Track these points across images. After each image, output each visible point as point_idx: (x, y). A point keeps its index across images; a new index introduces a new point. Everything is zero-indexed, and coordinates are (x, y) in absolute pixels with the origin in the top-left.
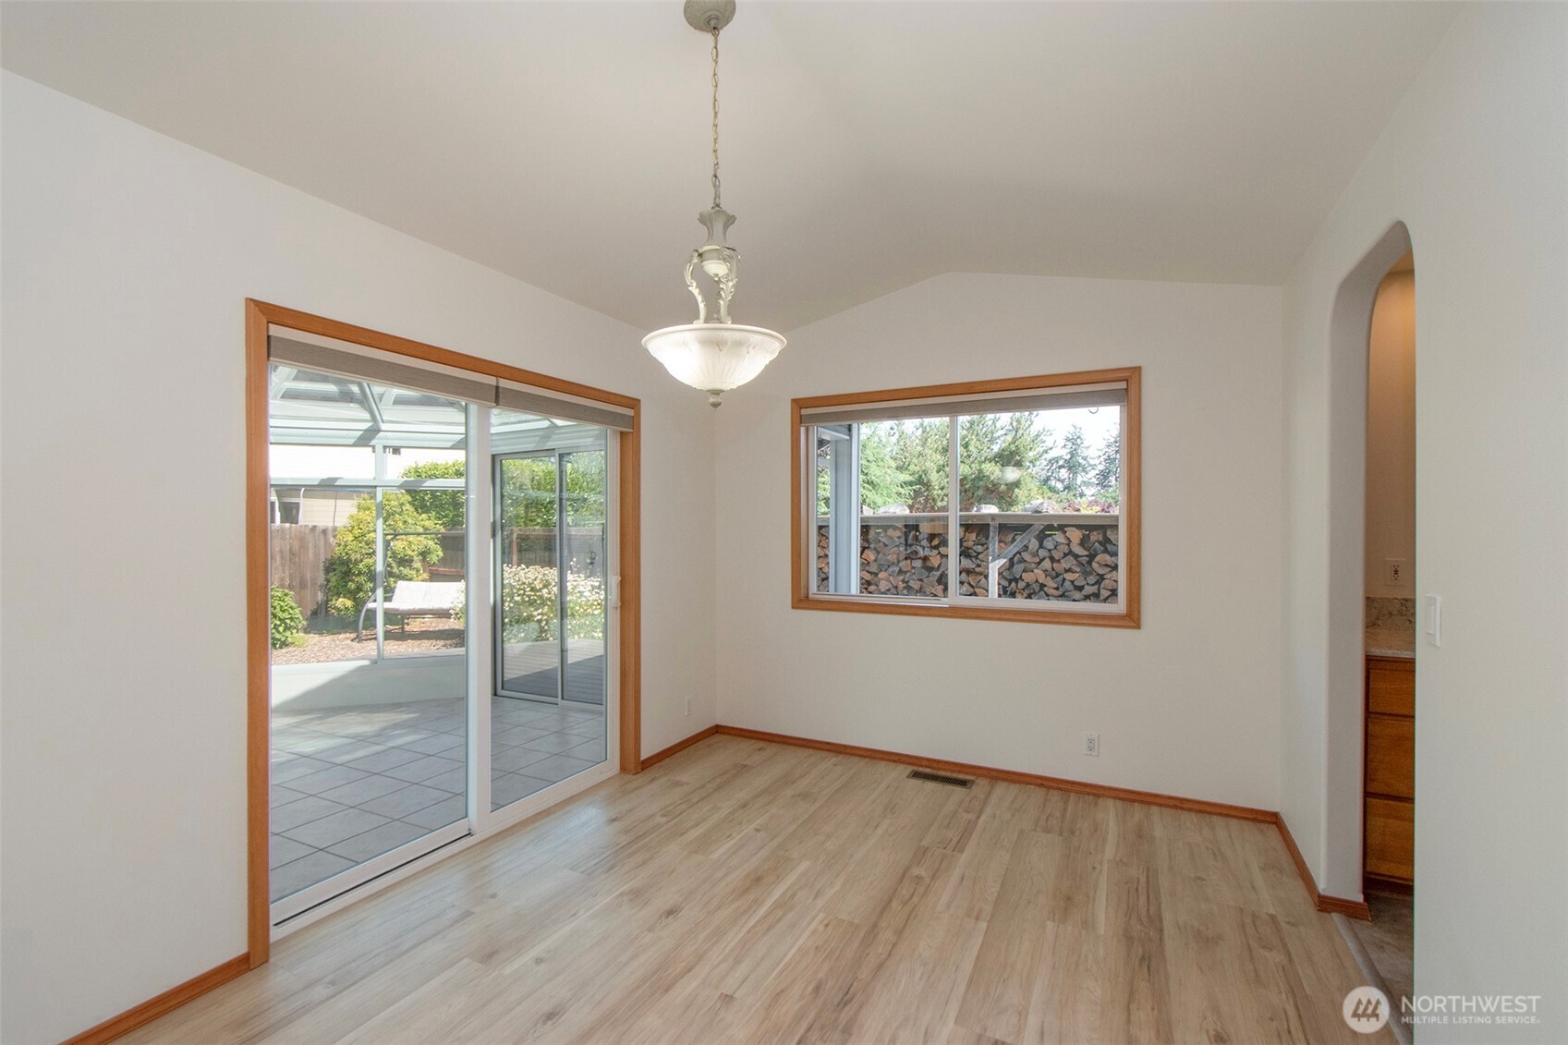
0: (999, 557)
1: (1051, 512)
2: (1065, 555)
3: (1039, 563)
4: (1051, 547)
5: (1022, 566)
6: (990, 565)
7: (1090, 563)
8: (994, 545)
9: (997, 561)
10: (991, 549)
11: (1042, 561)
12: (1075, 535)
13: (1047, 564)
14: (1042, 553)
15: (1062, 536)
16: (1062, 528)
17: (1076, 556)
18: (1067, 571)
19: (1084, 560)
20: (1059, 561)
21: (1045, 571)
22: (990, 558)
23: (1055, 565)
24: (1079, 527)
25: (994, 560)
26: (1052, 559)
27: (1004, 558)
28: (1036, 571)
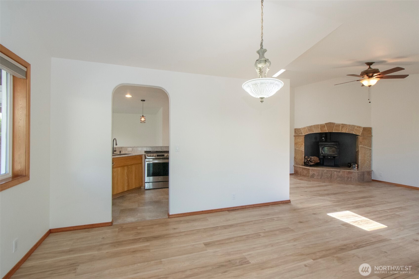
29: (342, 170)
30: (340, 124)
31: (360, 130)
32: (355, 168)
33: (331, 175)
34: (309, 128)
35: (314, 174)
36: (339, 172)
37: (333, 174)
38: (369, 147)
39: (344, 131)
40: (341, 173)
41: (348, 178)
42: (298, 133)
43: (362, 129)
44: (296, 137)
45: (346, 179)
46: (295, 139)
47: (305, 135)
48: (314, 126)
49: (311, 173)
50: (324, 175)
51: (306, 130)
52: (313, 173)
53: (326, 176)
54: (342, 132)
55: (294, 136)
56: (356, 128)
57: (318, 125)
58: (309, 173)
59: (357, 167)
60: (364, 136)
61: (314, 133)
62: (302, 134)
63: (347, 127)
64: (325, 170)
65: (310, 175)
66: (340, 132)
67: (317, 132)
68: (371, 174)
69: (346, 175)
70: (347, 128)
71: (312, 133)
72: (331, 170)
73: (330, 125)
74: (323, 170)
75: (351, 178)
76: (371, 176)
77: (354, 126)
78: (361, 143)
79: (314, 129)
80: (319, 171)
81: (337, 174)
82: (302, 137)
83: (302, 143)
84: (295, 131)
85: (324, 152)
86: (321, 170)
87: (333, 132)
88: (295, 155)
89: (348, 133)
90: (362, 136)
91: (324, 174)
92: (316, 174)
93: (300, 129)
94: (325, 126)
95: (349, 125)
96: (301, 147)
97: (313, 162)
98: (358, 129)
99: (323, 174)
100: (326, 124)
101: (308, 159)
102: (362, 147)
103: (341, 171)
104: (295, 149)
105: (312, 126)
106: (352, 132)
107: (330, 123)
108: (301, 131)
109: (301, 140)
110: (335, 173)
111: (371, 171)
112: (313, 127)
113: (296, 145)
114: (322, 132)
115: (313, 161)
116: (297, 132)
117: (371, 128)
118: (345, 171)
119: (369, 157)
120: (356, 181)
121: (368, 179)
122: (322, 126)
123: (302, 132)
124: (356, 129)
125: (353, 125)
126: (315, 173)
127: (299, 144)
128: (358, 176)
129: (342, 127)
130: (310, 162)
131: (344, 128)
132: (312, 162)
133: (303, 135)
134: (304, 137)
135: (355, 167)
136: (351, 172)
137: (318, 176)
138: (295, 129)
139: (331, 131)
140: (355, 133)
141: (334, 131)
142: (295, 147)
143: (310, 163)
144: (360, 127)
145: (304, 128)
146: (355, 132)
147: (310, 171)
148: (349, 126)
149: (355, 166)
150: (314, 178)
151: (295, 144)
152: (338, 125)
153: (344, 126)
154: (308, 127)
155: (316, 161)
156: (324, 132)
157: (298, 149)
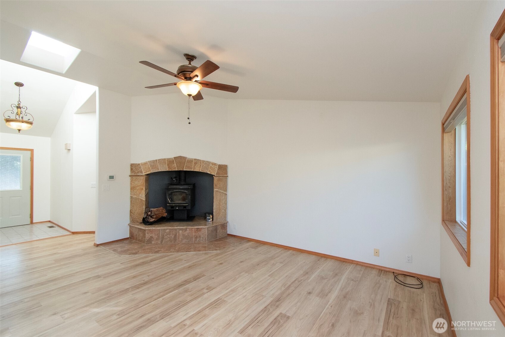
29: (189, 227)
30: (193, 159)
31: (215, 169)
32: (209, 221)
33: (175, 235)
34: (153, 164)
35: (151, 237)
36: (186, 230)
37: (177, 234)
38: (225, 191)
39: (197, 169)
40: (188, 231)
41: (196, 238)
42: (136, 172)
43: (218, 167)
44: (132, 178)
45: (194, 240)
46: (131, 181)
47: (147, 175)
48: (159, 160)
49: (148, 236)
50: (166, 237)
51: (148, 166)
52: (151, 235)
53: (168, 239)
54: (195, 170)
55: (130, 176)
56: (211, 165)
57: (165, 159)
58: (145, 237)
59: (211, 219)
60: (219, 176)
61: (158, 171)
62: (142, 172)
63: (201, 163)
64: (167, 229)
65: (146, 240)
66: (192, 170)
67: (163, 171)
68: (227, 226)
69: (194, 234)
70: (201, 165)
71: (157, 171)
72: (175, 229)
73: (180, 159)
74: (164, 229)
75: (200, 237)
76: (227, 229)
77: (208, 163)
78: (216, 185)
79: (159, 166)
80: (159, 231)
81: (183, 234)
82: (142, 178)
83: (142, 187)
84: (131, 168)
85: (172, 200)
86: (161, 229)
87: (184, 170)
88: (131, 207)
89: (201, 172)
90: (217, 176)
91: (166, 235)
92: (155, 237)
93: (139, 164)
94: (173, 161)
95: (203, 161)
96: (140, 193)
97: (155, 217)
98: (213, 167)
99: (164, 235)
100: (175, 158)
101: (148, 213)
102: (217, 191)
103: (187, 229)
104: (131, 197)
105: (156, 160)
106: (206, 170)
107: (180, 157)
108: (140, 167)
109: (141, 182)
110: (181, 232)
111: (227, 223)
112: (158, 162)
113: (132, 191)
114: (170, 170)
115: (153, 215)
116: (134, 169)
117: (227, 165)
118: (193, 228)
119: (224, 205)
120: (205, 241)
121: (222, 234)
122: (170, 162)
123: (142, 170)
124: (210, 167)
125: (207, 161)
126: (153, 235)
127: (137, 188)
128: (208, 232)
129: (196, 163)
130: (150, 217)
131: (197, 165)
132: (153, 217)
133: (144, 174)
134: (144, 177)
135: (209, 219)
136: (200, 228)
137: (157, 239)
138: (132, 165)
139: (181, 169)
140: (209, 173)
141: (185, 168)
142: (132, 194)
143: (150, 219)
144: (215, 164)
145: (145, 164)
146: (209, 171)
147: (146, 233)
148: (203, 163)
149: (209, 217)
150: (151, 243)
151: (131, 189)
152: (190, 161)
153: (197, 161)
154: (151, 161)
155: (160, 215)
156: (172, 170)
157: (136, 198)
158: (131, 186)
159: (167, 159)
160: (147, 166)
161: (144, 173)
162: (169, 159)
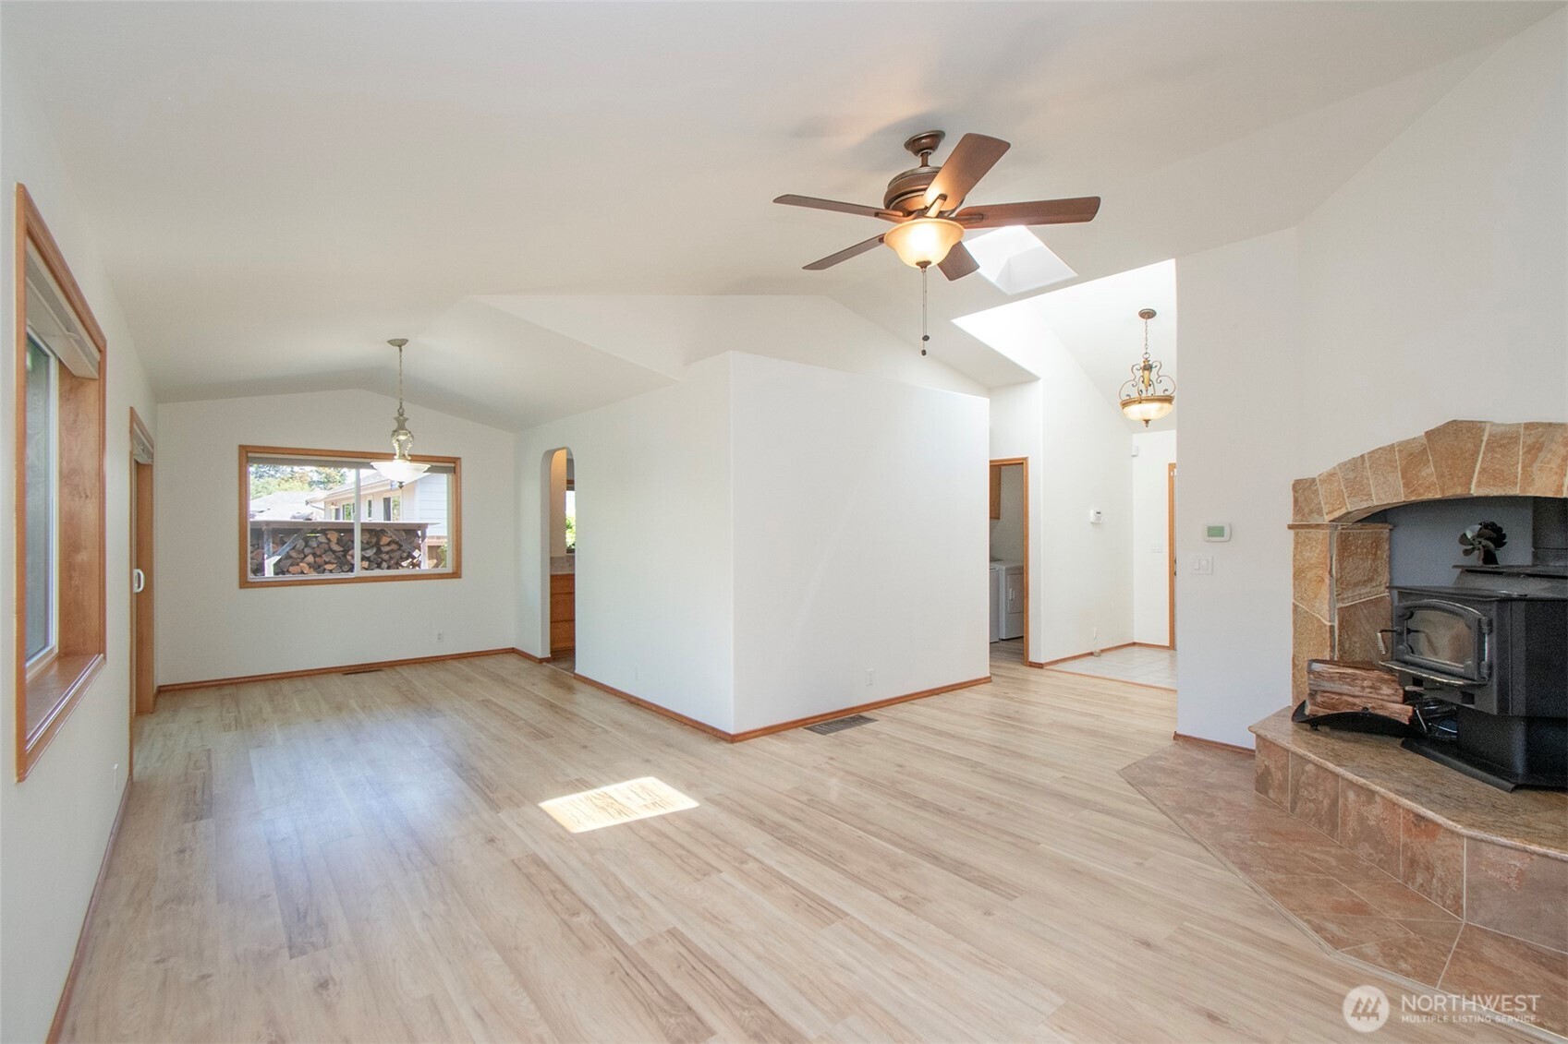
0: (274, 554)
1: (319, 520)
2: (326, 552)
3: (303, 559)
4: (315, 546)
5: (290, 561)
6: (266, 562)
7: (345, 556)
8: (269, 546)
9: (272, 558)
10: (266, 549)
11: (306, 556)
12: (334, 537)
13: (310, 559)
14: (307, 551)
15: (324, 537)
16: (324, 532)
17: (334, 552)
18: (326, 563)
19: (340, 554)
20: (320, 556)
21: (309, 564)
22: (266, 556)
23: (317, 559)
24: (339, 531)
25: (269, 557)
26: (314, 555)
27: (279, 555)
28: (301, 564)
30: (1518, 427)
33: (1334, 804)
34: (1352, 475)
36: (1371, 797)
37: (1340, 803)
39: (1543, 485)
40: (1378, 809)
41: (1413, 865)
42: (1308, 510)
44: (1297, 534)
45: (1402, 869)
46: (1296, 547)
47: (1337, 521)
48: (1372, 454)
49: (1259, 761)
51: (1340, 484)
52: (1266, 764)
54: (1531, 492)
55: (1290, 527)
57: (1392, 446)
61: (1370, 504)
62: (1321, 512)
66: (1518, 492)
67: (1386, 503)
69: (1402, 837)
71: (1366, 503)
72: (1333, 774)
73: (1455, 438)
74: (1302, 757)
75: (1427, 869)
79: (1371, 482)
80: (1287, 758)
81: (1359, 812)
82: (1321, 534)
83: (1321, 573)
84: (1294, 495)
85: (1411, 648)
87: (1475, 492)
91: (1305, 785)
93: (1314, 480)
94: (1425, 451)
96: (1317, 596)
99: (1301, 782)
100: (1429, 434)
103: (1378, 798)
104: (1296, 609)
105: (1362, 456)
107: (1456, 429)
108: (1316, 493)
109: (1321, 547)
112: (1367, 464)
113: (1297, 582)
114: (1415, 498)
116: (1301, 499)
118: (1399, 805)
120: (1456, 912)
122: (1411, 456)
123: (1320, 503)
126: (1272, 766)
127: (1309, 576)
128: (1474, 868)
131: (1540, 457)
133: (1327, 518)
134: (1328, 531)
138: (1297, 485)
139: (1461, 491)
141: (1478, 481)
142: (1297, 595)
145: (1331, 476)
150: (1267, 792)
151: (1294, 577)
152: (1506, 439)
153: (1540, 438)
154: (1346, 463)
155: (1357, 701)
156: (1420, 495)
157: (1307, 612)
158: (1294, 566)
159: (1400, 444)
160: (1336, 484)
161: (1327, 514)
162: (1408, 442)
